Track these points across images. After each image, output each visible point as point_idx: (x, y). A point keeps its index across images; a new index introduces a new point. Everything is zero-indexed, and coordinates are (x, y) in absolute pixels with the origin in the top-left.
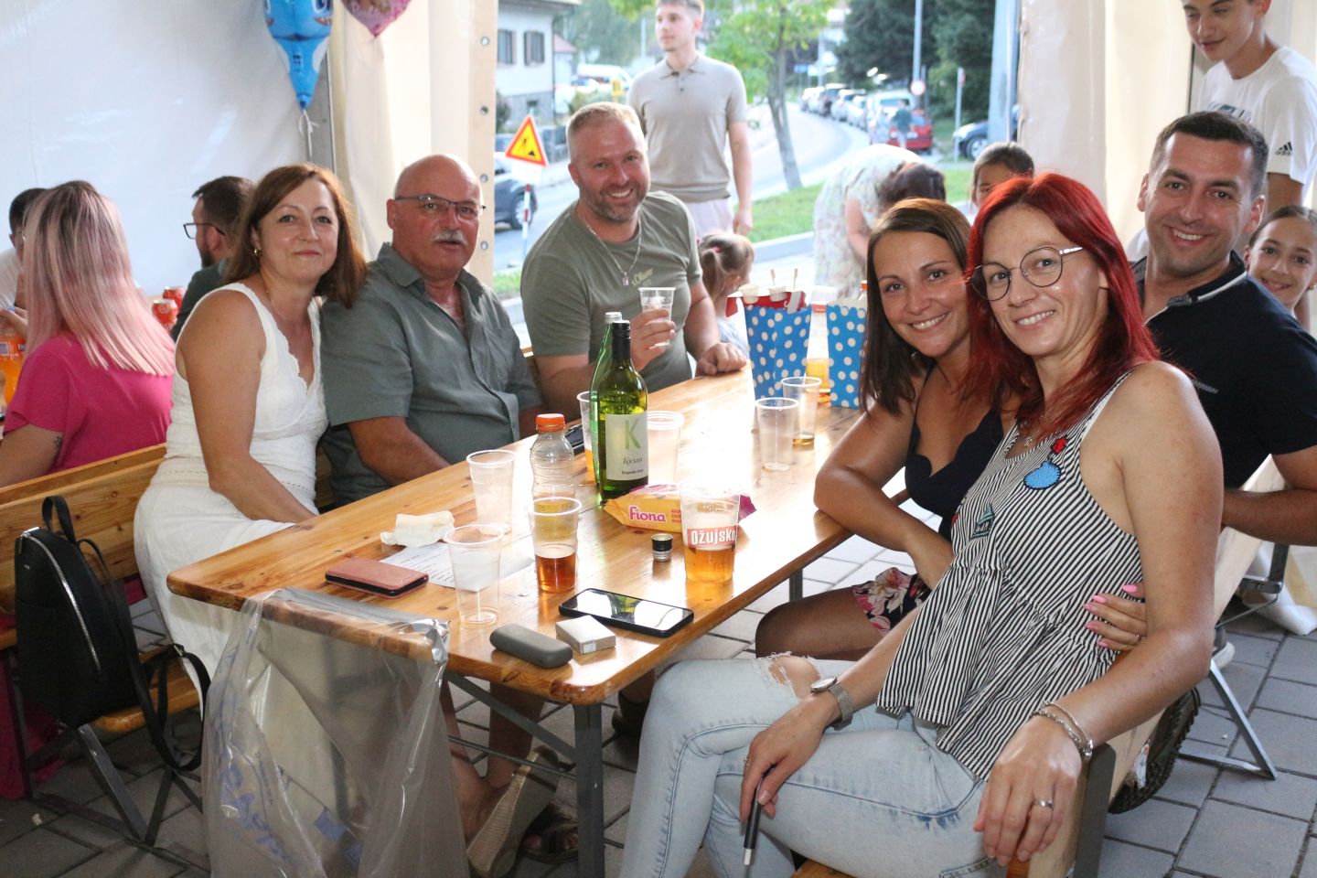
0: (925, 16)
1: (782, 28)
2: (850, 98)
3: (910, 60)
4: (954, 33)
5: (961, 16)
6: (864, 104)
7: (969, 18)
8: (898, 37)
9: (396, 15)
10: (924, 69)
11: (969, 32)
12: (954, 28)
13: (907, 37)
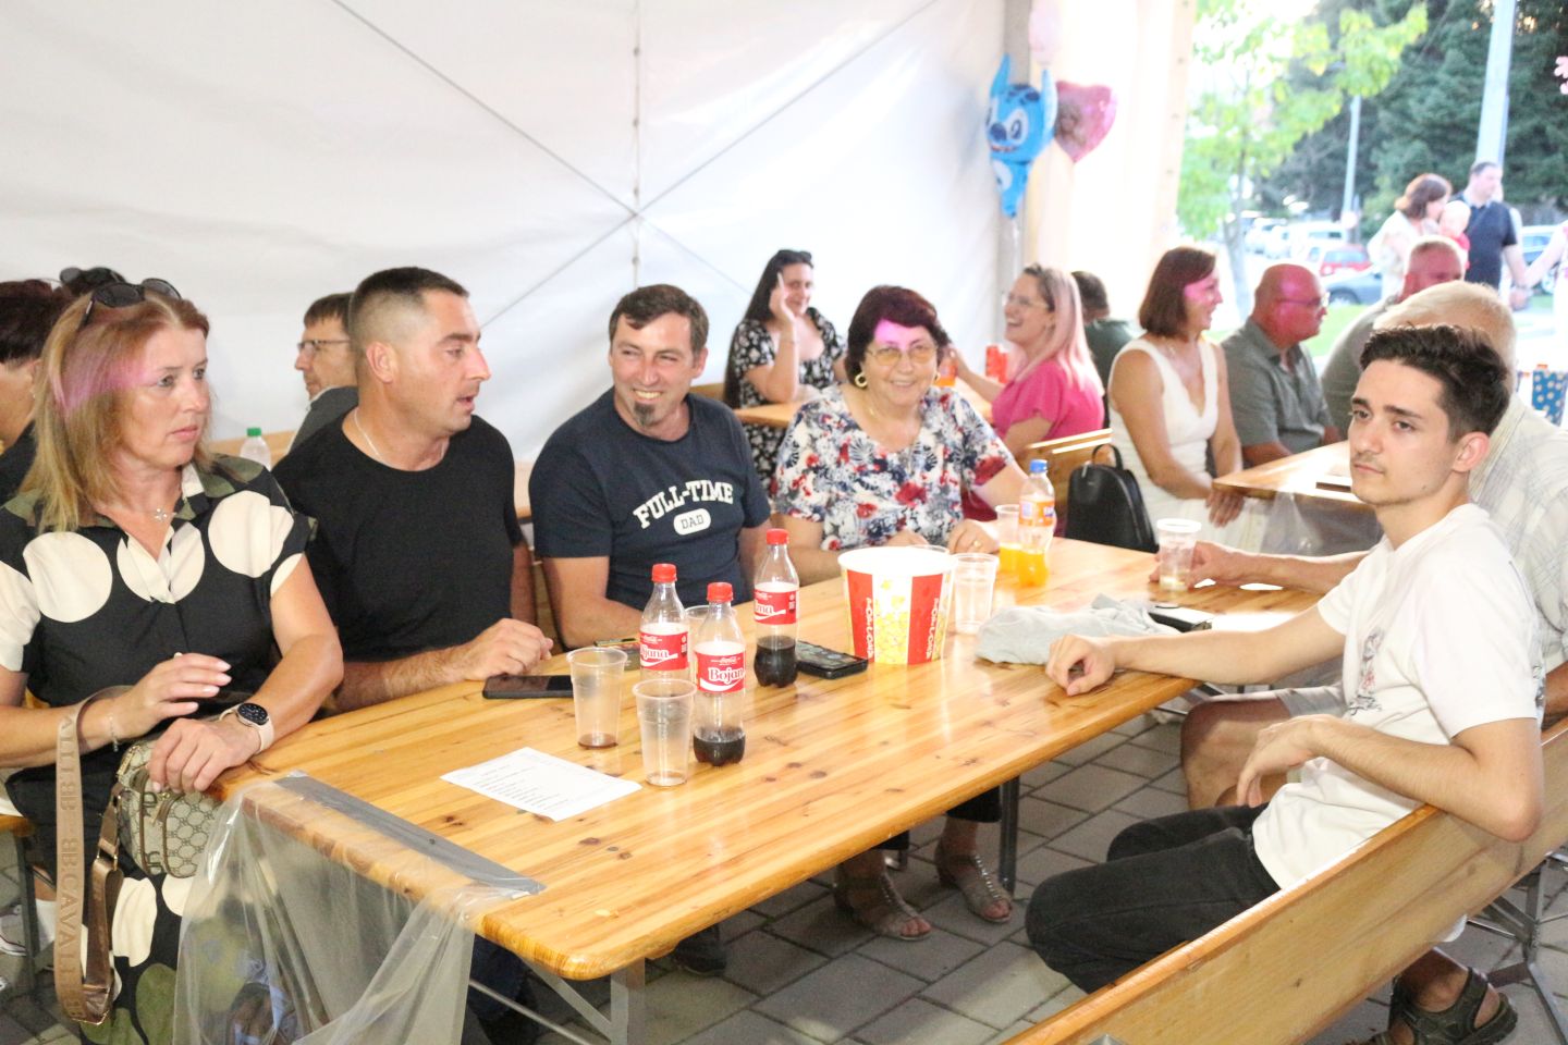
0: (1361, 140)
1: (1243, 155)
2: (1269, 228)
3: (1341, 188)
4: (1401, 162)
5: (1410, 142)
6: (1285, 236)
7: (1418, 145)
8: (1329, 164)
9: (1092, 148)
10: (1357, 199)
11: (1419, 161)
12: (1401, 156)
13: (1340, 163)
